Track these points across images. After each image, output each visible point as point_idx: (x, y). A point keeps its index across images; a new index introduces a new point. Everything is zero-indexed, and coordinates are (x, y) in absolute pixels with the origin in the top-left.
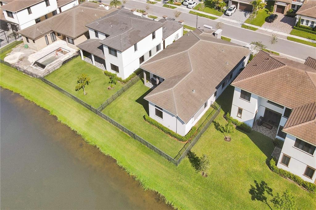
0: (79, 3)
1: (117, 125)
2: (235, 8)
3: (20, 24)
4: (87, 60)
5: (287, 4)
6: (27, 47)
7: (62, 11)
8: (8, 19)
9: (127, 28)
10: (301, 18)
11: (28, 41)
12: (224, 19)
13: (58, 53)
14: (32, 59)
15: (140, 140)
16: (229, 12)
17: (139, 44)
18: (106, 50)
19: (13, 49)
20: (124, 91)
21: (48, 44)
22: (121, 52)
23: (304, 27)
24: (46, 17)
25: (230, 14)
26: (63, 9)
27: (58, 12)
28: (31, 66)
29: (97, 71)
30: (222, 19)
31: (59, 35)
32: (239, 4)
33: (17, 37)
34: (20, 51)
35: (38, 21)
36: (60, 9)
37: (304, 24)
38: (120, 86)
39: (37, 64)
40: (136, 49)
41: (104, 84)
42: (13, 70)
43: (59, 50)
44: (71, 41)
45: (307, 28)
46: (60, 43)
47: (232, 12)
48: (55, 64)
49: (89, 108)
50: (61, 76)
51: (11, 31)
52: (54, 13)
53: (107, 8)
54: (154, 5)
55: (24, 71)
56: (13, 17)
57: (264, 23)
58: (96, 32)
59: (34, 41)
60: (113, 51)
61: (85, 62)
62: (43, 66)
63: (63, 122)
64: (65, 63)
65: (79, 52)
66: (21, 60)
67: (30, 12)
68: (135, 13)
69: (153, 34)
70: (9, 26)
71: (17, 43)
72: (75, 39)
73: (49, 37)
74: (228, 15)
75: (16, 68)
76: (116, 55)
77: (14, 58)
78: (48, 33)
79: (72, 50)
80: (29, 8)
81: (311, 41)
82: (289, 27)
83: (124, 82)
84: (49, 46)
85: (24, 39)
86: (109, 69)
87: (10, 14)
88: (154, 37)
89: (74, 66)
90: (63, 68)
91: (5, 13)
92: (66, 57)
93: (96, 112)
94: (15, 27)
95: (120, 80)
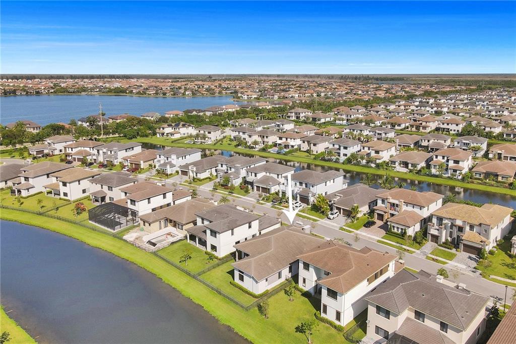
0: (192, 198)
1: (208, 286)
2: (338, 213)
3: (139, 211)
4: (192, 242)
5: (385, 213)
6: (142, 230)
7: (176, 203)
8: (129, 206)
9: (228, 217)
10: (392, 225)
11: (144, 225)
12: (326, 222)
13: (168, 236)
14: (146, 239)
15: (224, 296)
16: (331, 217)
17: (235, 230)
18: (208, 232)
19: (131, 231)
20: (218, 265)
21: (160, 229)
22: (219, 233)
23: (395, 233)
24: (161, 207)
25: (332, 218)
26: (177, 202)
27: (172, 204)
28: (145, 243)
29: (199, 251)
30: (323, 222)
31: (171, 221)
32: (342, 210)
33: (135, 222)
34: (136, 232)
35: (153, 210)
36: (174, 202)
37: (396, 230)
38: (216, 261)
39: (150, 242)
40: (232, 234)
41: (204, 260)
42: (130, 245)
43: (169, 234)
44: (180, 227)
45: (398, 234)
46: (170, 229)
47: (333, 216)
48: (165, 244)
49: (189, 274)
50: (169, 252)
51: (130, 217)
52: (168, 205)
53: (216, 204)
54: (263, 205)
55: (139, 247)
56: (135, 205)
57: (361, 227)
58: (203, 219)
59: (150, 224)
60: (214, 233)
61: (190, 244)
62: (154, 245)
63: (166, 282)
64: (173, 243)
65: (186, 237)
66: (137, 239)
67: (149, 202)
68: (238, 208)
69: (249, 225)
70: (130, 213)
71: (134, 227)
72: (184, 225)
73: (163, 223)
74: (331, 219)
75: (133, 245)
76: (216, 237)
77: (131, 237)
78: (162, 219)
79: (180, 234)
80: (149, 199)
81: (398, 245)
82: (383, 232)
83: (220, 259)
84: (161, 230)
85: (142, 223)
86: (209, 249)
87: (133, 203)
88: (250, 227)
89: (180, 246)
90: (172, 246)
91: (129, 201)
92: (174, 239)
93: (194, 277)
94: (134, 214)
95: (217, 258)
